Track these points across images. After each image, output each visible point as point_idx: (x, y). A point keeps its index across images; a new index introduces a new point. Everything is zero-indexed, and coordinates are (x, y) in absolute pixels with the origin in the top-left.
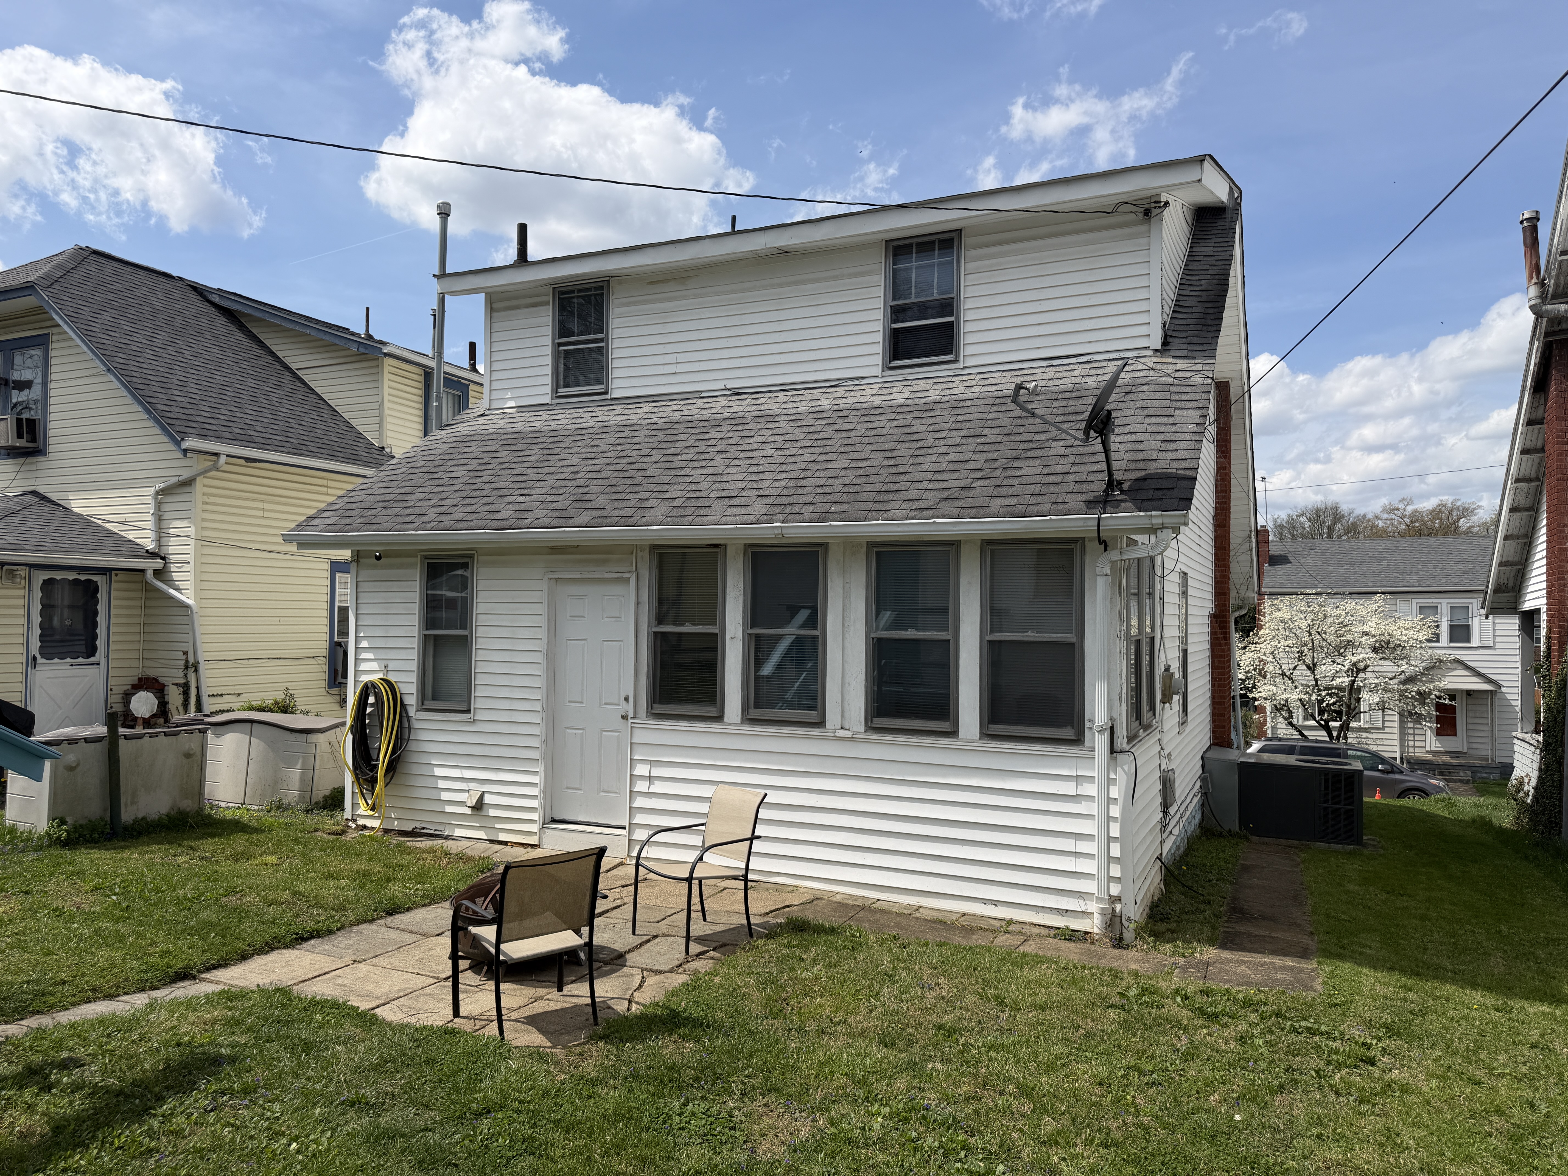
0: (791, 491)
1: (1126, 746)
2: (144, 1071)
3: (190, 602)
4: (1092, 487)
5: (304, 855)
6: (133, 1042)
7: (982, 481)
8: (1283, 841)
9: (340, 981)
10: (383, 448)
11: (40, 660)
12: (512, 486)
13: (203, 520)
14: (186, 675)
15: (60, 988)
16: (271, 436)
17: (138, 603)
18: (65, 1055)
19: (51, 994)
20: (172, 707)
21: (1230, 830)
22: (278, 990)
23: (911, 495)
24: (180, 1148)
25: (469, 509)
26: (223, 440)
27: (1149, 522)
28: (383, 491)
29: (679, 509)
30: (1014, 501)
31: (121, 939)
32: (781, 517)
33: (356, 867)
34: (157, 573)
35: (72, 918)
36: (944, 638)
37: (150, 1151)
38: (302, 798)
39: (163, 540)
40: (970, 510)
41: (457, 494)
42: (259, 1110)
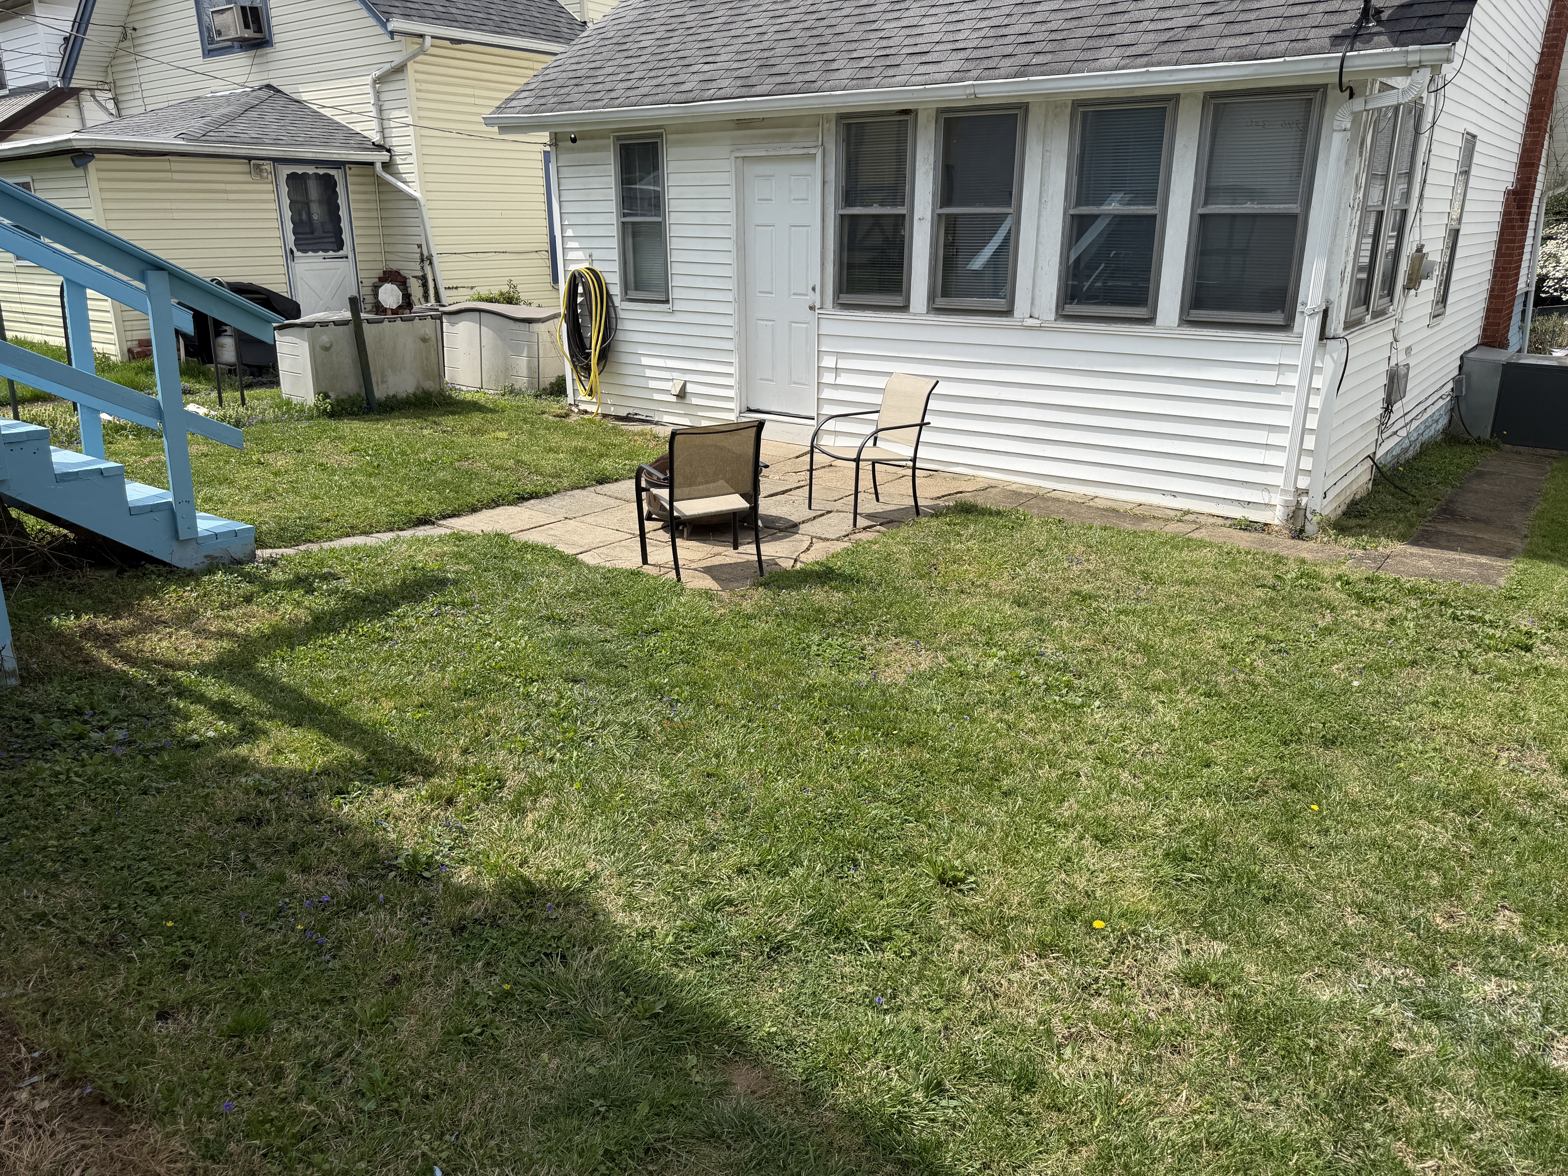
0: (990, 42)
1: (1340, 332)
2: (385, 586)
3: (417, 194)
4: (1345, 18)
5: (531, 433)
6: (379, 565)
7: (1213, 17)
8: (1540, 451)
9: (552, 532)
10: (585, 23)
11: (297, 254)
12: (697, 53)
13: (419, 108)
14: (422, 268)
15: (325, 524)
16: (472, 14)
17: (373, 197)
18: (325, 570)
19: (319, 528)
20: (414, 299)
21: (1479, 438)
22: (497, 534)
23: (1126, 39)
24: (410, 639)
25: (655, 82)
26: (426, 20)
27: (1404, 59)
28: (575, 67)
29: (866, 70)
30: (1246, 40)
31: (373, 489)
32: (974, 74)
33: (574, 443)
34: (386, 166)
35: (334, 472)
36: (1150, 212)
37: (386, 639)
38: (531, 384)
39: (386, 131)
40: (1192, 54)
41: (644, 66)
42: (473, 618)
